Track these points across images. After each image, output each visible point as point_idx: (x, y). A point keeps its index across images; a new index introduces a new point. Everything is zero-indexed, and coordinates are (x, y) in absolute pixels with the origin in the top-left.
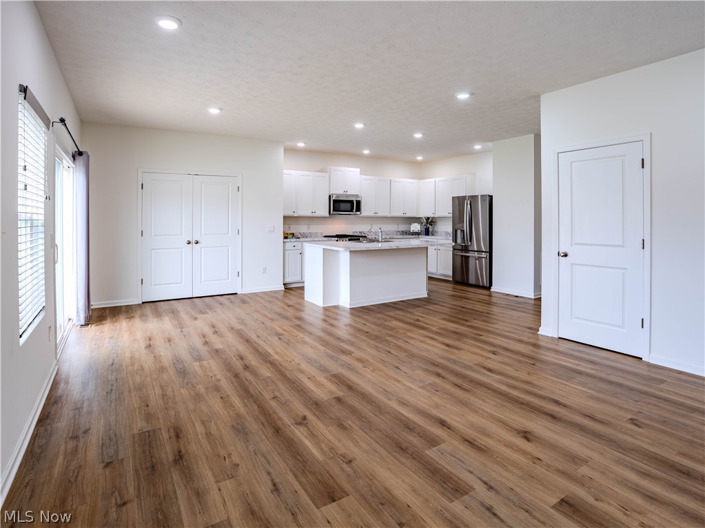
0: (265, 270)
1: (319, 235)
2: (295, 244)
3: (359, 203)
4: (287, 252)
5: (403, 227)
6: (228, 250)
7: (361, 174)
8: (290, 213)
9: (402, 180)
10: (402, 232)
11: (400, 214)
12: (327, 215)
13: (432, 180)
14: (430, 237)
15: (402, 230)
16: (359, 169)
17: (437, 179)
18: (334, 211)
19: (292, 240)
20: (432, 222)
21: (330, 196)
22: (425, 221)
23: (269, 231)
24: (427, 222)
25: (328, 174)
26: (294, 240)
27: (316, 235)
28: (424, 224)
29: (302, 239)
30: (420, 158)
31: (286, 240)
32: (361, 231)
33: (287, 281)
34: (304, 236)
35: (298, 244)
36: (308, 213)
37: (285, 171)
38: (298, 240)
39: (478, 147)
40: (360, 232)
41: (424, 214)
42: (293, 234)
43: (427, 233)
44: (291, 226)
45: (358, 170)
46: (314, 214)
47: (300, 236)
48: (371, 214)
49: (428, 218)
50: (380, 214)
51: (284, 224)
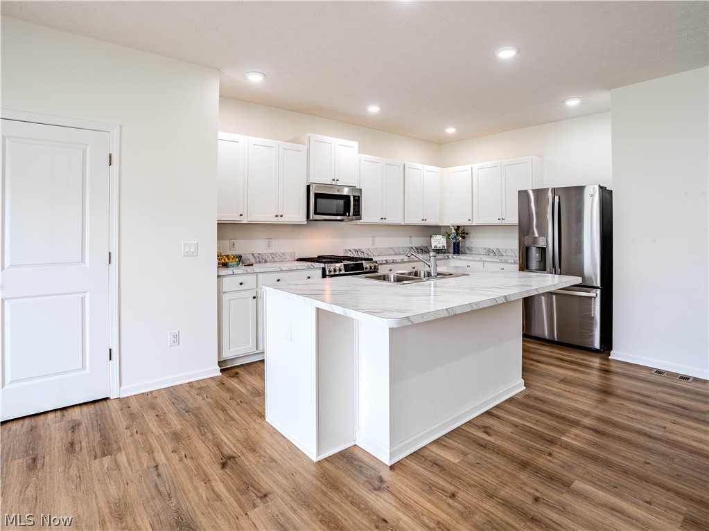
0: (176, 338)
1: (289, 258)
2: (241, 279)
3: (357, 200)
4: (226, 297)
5: (418, 242)
6: (83, 299)
7: (359, 153)
8: (231, 217)
9: (420, 166)
10: (417, 249)
11: (418, 221)
12: (303, 220)
13: (468, 167)
14: (461, 257)
15: (417, 246)
16: (357, 143)
17: (475, 166)
18: (316, 213)
19: (237, 271)
20: (464, 233)
21: (308, 187)
22: (453, 231)
23: (187, 255)
24: (457, 234)
25: (305, 147)
26: (241, 269)
27: (282, 258)
28: (452, 236)
29: (257, 268)
30: (451, 131)
31: (224, 272)
32: (357, 248)
33: (227, 355)
34: (262, 260)
35: (250, 280)
36: (269, 218)
37: (221, 135)
38: (249, 269)
39: (573, 103)
40: (356, 251)
41: (452, 219)
42: (240, 258)
43: (457, 250)
44: (237, 242)
45: (355, 144)
46: (280, 219)
47: (252, 260)
48: (377, 220)
49: (458, 227)
50: (389, 221)
51: (219, 238)
